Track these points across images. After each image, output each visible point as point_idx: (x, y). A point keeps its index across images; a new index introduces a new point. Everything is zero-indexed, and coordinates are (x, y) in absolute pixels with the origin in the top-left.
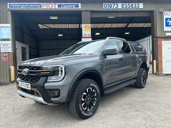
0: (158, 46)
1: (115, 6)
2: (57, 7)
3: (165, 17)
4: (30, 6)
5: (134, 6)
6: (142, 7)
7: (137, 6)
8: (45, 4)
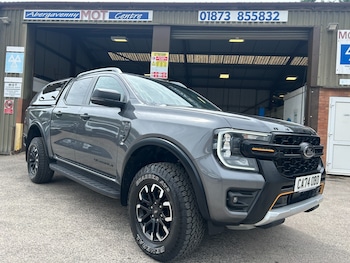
0: (317, 107)
1: (225, 16)
2: (107, 18)
3: (341, 42)
4: (61, 15)
5: (266, 16)
6: (286, 20)
7: (274, 16)
8: (86, 11)
